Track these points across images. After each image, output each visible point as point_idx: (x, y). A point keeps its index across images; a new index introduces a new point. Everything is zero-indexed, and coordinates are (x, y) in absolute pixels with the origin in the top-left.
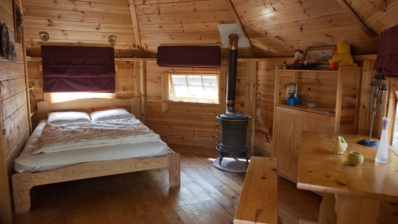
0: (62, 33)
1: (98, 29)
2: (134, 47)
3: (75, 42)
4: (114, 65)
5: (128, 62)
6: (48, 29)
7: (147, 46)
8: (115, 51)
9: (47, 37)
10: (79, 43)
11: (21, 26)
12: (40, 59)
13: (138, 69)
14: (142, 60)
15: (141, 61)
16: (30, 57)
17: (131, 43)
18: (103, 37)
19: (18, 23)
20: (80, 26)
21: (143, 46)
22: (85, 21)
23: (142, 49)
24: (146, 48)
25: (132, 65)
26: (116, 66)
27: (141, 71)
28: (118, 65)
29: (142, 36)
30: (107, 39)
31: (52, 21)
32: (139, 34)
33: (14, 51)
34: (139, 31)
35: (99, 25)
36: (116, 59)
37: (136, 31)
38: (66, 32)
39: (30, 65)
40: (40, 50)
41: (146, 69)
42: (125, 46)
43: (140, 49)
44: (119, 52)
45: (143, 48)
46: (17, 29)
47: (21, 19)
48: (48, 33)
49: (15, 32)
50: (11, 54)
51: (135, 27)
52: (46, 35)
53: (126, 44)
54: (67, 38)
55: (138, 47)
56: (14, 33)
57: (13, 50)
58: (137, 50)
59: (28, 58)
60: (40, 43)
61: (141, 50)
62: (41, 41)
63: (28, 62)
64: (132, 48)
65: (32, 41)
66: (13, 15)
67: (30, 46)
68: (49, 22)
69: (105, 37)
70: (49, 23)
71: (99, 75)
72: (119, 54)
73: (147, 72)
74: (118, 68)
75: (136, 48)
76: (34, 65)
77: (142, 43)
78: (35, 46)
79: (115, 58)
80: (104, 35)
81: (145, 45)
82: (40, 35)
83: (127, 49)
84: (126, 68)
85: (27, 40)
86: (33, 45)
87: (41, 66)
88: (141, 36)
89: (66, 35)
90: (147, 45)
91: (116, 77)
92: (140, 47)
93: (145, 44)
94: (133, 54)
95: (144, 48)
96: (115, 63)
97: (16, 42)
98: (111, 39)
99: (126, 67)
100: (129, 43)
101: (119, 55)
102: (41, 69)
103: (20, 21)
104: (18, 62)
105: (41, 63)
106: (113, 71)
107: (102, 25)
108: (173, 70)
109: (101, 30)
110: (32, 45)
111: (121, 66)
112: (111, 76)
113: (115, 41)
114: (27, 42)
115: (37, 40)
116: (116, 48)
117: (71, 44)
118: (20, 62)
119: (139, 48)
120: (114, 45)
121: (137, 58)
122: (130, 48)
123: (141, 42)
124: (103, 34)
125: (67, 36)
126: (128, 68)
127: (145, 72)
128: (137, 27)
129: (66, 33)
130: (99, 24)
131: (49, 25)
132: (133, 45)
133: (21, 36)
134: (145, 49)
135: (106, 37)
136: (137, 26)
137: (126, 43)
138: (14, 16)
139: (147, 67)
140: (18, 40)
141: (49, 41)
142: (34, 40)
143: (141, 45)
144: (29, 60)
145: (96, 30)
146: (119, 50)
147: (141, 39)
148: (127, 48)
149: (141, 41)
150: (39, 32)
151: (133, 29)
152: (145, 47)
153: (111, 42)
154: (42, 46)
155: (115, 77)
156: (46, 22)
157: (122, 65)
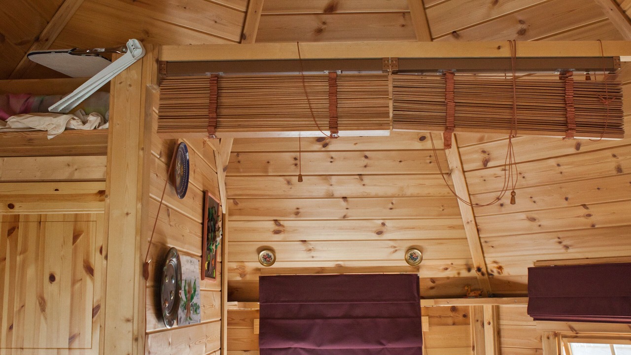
0: (302, 247)
1: (380, 233)
2: (469, 270)
3: (331, 265)
4: (419, 317)
5: (454, 309)
6: (274, 241)
7: (500, 268)
8: (421, 284)
9: (273, 257)
10: (340, 266)
11: (216, 242)
12: (256, 306)
13: (480, 327)
14: (488, 303)
15: (487, 306)
16: (236, 303)
17: (462, 262)
18: (393, 250)
19: (210, 237)
20: (341, 229)
21: (492, 267)
22: (351, 216)
23: (489, 274)
24: (499, 273)
25: (465, 316)
26: (425, 320)
27: (489, 331)
28: (430, 317)
29: (486, 242)
30: (401, 255)
31: (282, 223)
32: (480, 238)
33: (195, 301)
34: (478, 230)
35: (383, 224)
36: (424, 303)
37: (470, 231)
38: (310, 244)
39: (233, 320)
40: (258, 281)
41: (502, 327)
42: (446, 269)
43: (483, 274)
44: (432, 284)
45: (490, 271)
46: (209, 249)
47: (217, 227)
48: (275, 248)
49: (202, 257)
50: (186, 307)
51: (468, 223)
52: (270, 254)
53: (448, 265)
54: (313, 257)
55: (479, 269)
56: (200, 259)
57: (192, 298)
58: (475, 278)
59: (235, 306)
60: (258, 270)
61: (486, 276)
62: (259, 265)
63: (229, 312)
64: (464, 274)
65: (243, 268)
66: (200, 221)
67: (239, 278)
68: (277, 225)
69: (396, 251)
70: (277, 228)
71: (381, 344)
72: (432, 288)
73: (503, 333)
74: (430, 324)
75: (474, 273)
76: (244, 320)
77: (488, 261)
78: (248, 278)
79: (423, 298)
80: (395, 247)
81: (495, 265)
82: (259, 254)
83: (451, 276)
84: (448, 325)
85: (234, 265)
86: (245, 275)
87: (257, 322)
88: (483, 244)
89: (310, 250)
90: (500, 265)
91: (426, 348)
92: (484, 270)
93: (495, 262)
94: (466, 288)
95: (492, 271)
96: (423, 312)
97: (202, 279)
98: (411, 255)
99: (450, 321)
100: (456, 262)
101: (432, 292)
102: (257, 331)
103: (215, 232)
104: (202, 322)
105: (258, 315)
106: (416, 333)
107: (388, 223)
108: (572, 329)
109: (386, 236)
110: (243, 275)
111: (438, 319)
112: (411, 346)
113: (422, 259)
114: (231, 270)
115: (253, 264)
116: (424, 274)
117: (323, 269)
118: (209, 319)
119: (480, 273)
120: (418, 269)
121: (476, 297)
122: (459, 274)
123: (484, 257)
124: (392, 243)
125: (313, 254)
126: (454, 324)
127: (498, 333)
128: (473, 222)
129: (311, 247)
130: (382, 221)
131: (277, 232)
132: (467, 265)
133: (219, 259)
134: (496, 274)
135: (400, 250)
136: (473, 219)
137: (449, 262)
138: (203, 224)
139: (502, 322)
140: (207, 273)
141: (276, 265)
142: (246, 264)
143: (486, 264)
144: (235, 308)
145: (376, 237)
146: (433, 280)
147: (484, 249)
148: (451, 273)
149: (485, 255)
150: (258, 247)
151: (462, 227)
152: (495, 270)
153: (411, 261)
154: (262, 279)
155: (420, 349)
156: (271, 225)
157: (440, 317)
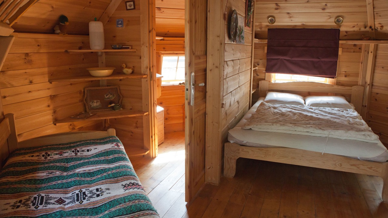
0: (288, 16)
1: (324, 9)
2: (365, 27)
3: (300, 24)
4: (338, 48)
5: (355, 45)
6: (275, 13)
7: (382, 26)
8: (341, 33)
9: (274, 20)
10: (303, 25)
11: (251, 11)
12: (266, 41)
13: (367, 54)
14: (373, 43)
15: (372, 45)
16: (258, 40)
17: (362, 24)
18: (329, 17)
19: (248, 9)
20: (306, 7)
21: (378, 26)
22: (311, 1)
23: (375, 29)
24: (381, 29)
25: (360, 49)
26: (340, 50)
27: (371, 56)
28: (343, 48)
29: (377, 14)
30: (333, 20)
31: (279, 5)
32: (374, 12)
33: (242, 34)
34: (374, 8)
35: (326, 5)
36: (340, 42)
37: (369, 9)
38: (291, 15)
39: (257, 47)
40: (267, 33)
41: (377, 54)
42: (354, 27)
43: (372, 30)
44: (346, 34)
45: (376, 28)
46: (248, 15)
47: (251, 5)
48: (275, 16)
49: (245, 17)
50: (239, 36)
51: (369, 4)
52: (273, 19)
53: (355, 25)
54: (292, 20)
55: (371, 27)
56: (245, 18)
57: (241, 33)
58: (368, 32)
59: (256, 41)
60: (268, 26)
61: (374, 30)
62: (268, 24)
63: (255, 44)
64: (363, 29)
65: (261, 25)
66: (245, 2)
67: (259, 30)
68: (277, 6)
69: (331, 18)
70: (277, 7)
71: (320, 59)
72: (346, 36)
73: (378, 57)
74: (342, 52)
75: (368, 29)
76: (260, 47)
77: (376, 23)
78: (263, 29)
79: (340, 40)
80: (330, 16)
81: (380, 25)
82: (268, 19)
83: (356, 30)
84: (351, 52)
85: (257, 24)
86: (262, 28)
87: (266, 48)
88: (375, 15)
89: (291, 17)
90: (382, 25)
91: (339, 62)
92: (373, 27)
93: (380, 24)
94: (363, 36)
95: (377, 28)
96: (340, 46)
97: (245, 26)
98: (338, 20)
99: (352, 50)
100: (359, 24)
101: (345, 38)
102: (266, 51)
103: (251, 7)
104: (245, 44)
105: (267, 45)
106: (336, 55)
107: (329, 5)
109: (327, 11)
110: (261, 28)
111: (347, 50)
112: (333, 60)
113: (342, 22)
114: (256, 26)
115: (266, 23)
116: (342, 29)
117: (296, 26)
118: (247, 44)
119: (371, 29)
120: (340, 26)
121: (367, 40)
122: (360, 29)
123: (374, 21)
124: (329, 14)
125: (292, 19)
126: (354, 52)
127: (375, 57)
128: (372, 4)
129: (291, 16)
130: (325, 3)
131: (276, 9)
132: (364, 25)
133: (252, 20)
134: (379, 29)
135: (332, 17)
136: (372, 2)
137: (356, 24)
138: (246, 3)
139: (378, 52)
140: (247, 24)
141: (275, 24)
142: (263, 23)
143: (375, 25)
144: (257, 42)
145: (322, 11)
146: (346, 32)
147: (375, 17)
148: (356, 29)
149: (375, 20)
150: (267, 16)
151: (366, 6)
152: (379, 28)
153: (337, 23)
154: (269, 30)
155: (337, 62)
156: (274, 6)
157: (348, 48)
